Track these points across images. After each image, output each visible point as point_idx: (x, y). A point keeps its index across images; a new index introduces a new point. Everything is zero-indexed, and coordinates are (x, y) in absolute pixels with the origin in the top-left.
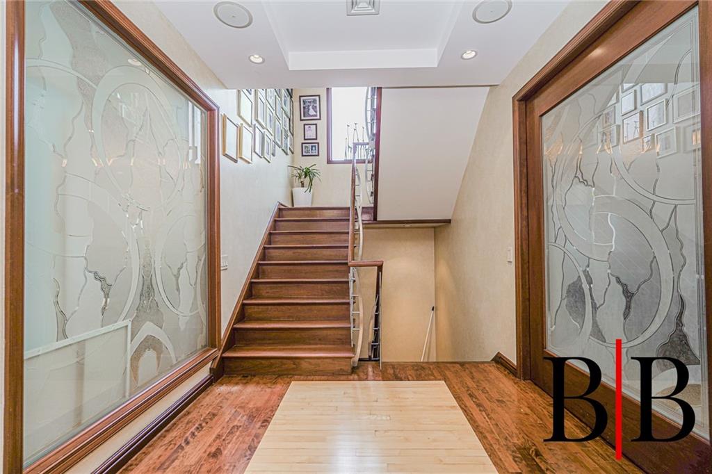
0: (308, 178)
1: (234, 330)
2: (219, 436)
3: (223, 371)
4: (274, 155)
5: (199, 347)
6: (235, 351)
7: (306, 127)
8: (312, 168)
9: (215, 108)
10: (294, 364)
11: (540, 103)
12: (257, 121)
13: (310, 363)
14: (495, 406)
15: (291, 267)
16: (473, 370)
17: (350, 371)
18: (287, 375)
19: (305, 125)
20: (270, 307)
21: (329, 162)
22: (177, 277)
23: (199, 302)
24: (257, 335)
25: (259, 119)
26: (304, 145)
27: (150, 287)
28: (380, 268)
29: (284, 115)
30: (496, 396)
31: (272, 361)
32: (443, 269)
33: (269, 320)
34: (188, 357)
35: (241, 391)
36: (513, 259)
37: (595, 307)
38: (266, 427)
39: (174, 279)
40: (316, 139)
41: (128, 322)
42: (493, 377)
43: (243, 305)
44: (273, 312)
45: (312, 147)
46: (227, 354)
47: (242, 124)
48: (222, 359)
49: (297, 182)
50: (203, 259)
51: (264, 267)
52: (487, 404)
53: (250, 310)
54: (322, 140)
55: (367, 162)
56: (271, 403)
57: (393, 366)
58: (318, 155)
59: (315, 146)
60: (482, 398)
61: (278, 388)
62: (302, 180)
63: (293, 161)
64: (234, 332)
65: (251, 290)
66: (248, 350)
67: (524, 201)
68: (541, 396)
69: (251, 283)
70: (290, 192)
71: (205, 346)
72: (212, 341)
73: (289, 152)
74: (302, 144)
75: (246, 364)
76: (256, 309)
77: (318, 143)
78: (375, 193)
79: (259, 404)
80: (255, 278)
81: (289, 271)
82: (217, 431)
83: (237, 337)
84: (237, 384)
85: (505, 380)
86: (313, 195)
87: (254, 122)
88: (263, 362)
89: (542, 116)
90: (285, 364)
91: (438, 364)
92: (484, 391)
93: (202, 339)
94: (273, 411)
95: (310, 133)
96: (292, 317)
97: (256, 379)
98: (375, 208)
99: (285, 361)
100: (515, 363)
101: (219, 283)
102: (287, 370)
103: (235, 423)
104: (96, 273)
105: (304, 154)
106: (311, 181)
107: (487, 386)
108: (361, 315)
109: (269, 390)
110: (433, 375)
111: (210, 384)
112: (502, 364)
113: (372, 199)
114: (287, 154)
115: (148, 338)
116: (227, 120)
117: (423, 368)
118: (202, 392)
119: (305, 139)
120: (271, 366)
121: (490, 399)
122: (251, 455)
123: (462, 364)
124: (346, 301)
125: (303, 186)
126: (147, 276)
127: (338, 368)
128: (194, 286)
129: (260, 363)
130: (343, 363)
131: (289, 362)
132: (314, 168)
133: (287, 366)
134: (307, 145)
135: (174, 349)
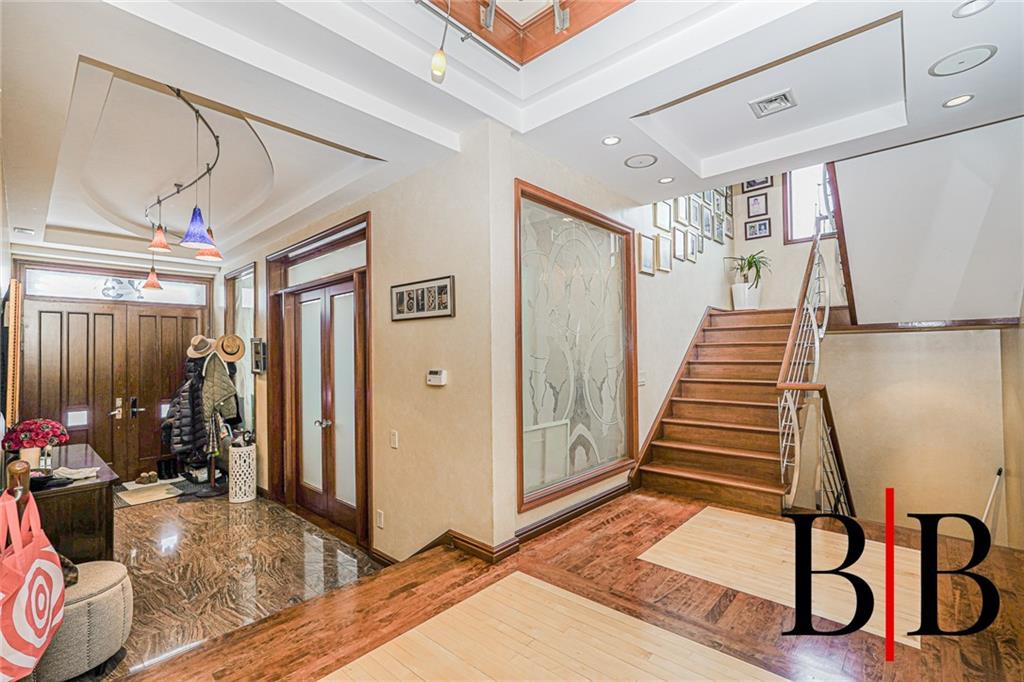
0: (754, 269)
1: (652, 447)
2: (632, 525)
3: (639, 483)
4: (701, 252)
5: (619, 455)
6: (652, 466)
7: (751, 200)
9: (632, 231)
10: (711, 491)
12: (678, 222)
13: (731, 493)
15: (718, 386)
18: (704, 500)
19: (749, 198)
20: (690, 428)
21: (787, 242)
22: (600, 389)
23: (619, 416)
24: (675, 455)
25: (681, 218)
26: (748, 225)
27: (582, 396)
28: (823, 393)
29: (717, 197)
31: (689, 482)
33: (690, 442)
34: (611, 460)
35: (655, 502)
38: (672, 530)
39: (597, 391)
40: (767, 214)
41: (568, 421)
43: (662, 423)
44: (694, 434)
45: (760, 225)
46: (644, 468)
47: (658, 234)
48: (640, 472)
49: (739, 276)
50: (621, 375)
51: (688, 385)
53: (668, 429)
54: (775, 214)
56: (683, 516)
59: (765, 224)
61: (692, 508)
62: (745, 272)
63: (732, 249)
64: (651, 448)
65: (671, 408)
66: (665, 468)
69: (672, 401)
70: (729, 289)
71: (624, 456)
72: (630, 451)
74: (746, 223)
75: (661, 480)
76: (676, 428)
77: (769, 220)
79: (669, 515)
80: (677, 396)
81: (716, 391)
82: (631, 522)
83: (653, 454)
84: (652, 496)
86: (761, 294)
87: (674, 224)
88: (679, 481)
90: (701, 488)
93: (621, 448)
94: (682, 522)
95: (758, 207)
96: (716, 442)
97: (672, 496)
98: (851, 307)
99: (701, 484)
101: (637, 398)
102: (703, 494)
103: (647, 521)
104: (551, 384)
105: (749, 237)
106: (758, 271)
108: (797, 448)
109: (681, 507)
111: (628, 491)
113: (845, 295)
114: (723, 244)
115: (580, 437)
116: (643, 238)
119: (749, 217)
120: (687, 487)
122: (656, 542)
124: (776, 430)
125: (746, 280)
126: (579, 388)
127: (763, 504)
128: (614, 399)
129: (677, 483)
130: (770, 499)
131: (705, 486)
132: (761, 255)
133: (703, 490)
134: (753, 224)
135: (599, 450)
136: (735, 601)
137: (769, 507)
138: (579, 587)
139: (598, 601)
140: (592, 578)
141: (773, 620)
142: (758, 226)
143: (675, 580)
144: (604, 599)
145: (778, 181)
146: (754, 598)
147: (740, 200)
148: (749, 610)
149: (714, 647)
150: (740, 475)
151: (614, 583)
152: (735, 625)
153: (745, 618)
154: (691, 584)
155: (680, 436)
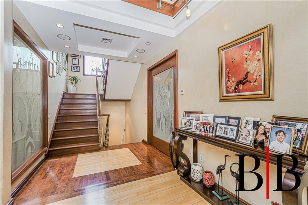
0: (75, 81)
1: (52, 141)
3: (49, 156)
4: (62, 72)
8: (77, 77)
9: (47, 59)
10: (78, 149)
11: (154, 72)
12: (57, 60)
13: (85, 148)
14: (141, 151)
16: (136, 145)
17: (99, 149)
19: (73, 58)
21: (84, 75)
22: (36, 121)
23: (41, 130)
24: (62, 142)
25: (58, 59)
26: (72, 67)
27: (30, 125)
28: (109, 116)
29: (65, 55)
30: (141, 149)
31: (70, 149)
32: (128, 116)
33: (66, 136)
36: (146, 113)
37: (161, 124)
38: (75, 165)
40: (78, 65)
41: (26, 136)
42: (141, 145)
43: (54, 132)
46: (50, 149)
47: (54, 63)
48: (49, 151)
49: (69, 82)
50: (42, 115)
51: (60, 117)
52: (139, 151)
53: (57, 133)
54: (81, 65)
55: (101, 76)
56: (74, 160)
57: (112, 146)
58: (79, 72)
60: (138, 150)
62: (72, 81)
63: (67, 73)
65: (57, 126)
67: (149, 97)
68: (152, 147)
70: (66, 86)
72: (44, 145)
73: (66, 70)
74: (72, 66)
75: (59, 152)
77: (79, 67)
78: (105, 90)
79: (69, 161)
80: (57, 122)
82: (58, 169)
84: (56, 158)
85: (144, 145)
86: (77, 88)
88: (66, 150)
89: (153, 76)
91: (126, 144)
92: (138, 148)
94: (75, 162)
95: (76, 62)
98: (105, 95)
99: (75, 149)
100: (147, 141)
101: (48, 123)
102: (76, 151)
103: (63, 166)
104: (20, 121)
105: (73, 70)
107: (139, 147)
108: (102, 131)
109: (70, 158)
110: (124, 147)
111: (45, 160)
112: (144, 142)
113: (103, 92)
114: (65, 71)
115: (30, 142)
116: (51, 63)
117: (122, 146)
118: (43, 162)
119: (73, 64)
121: (140, 150)
122: (73, 170)
123: (133, 144)
124: (97, 127)
125: (72, 84)
126: (30, 121)
127: (94, 148)
128: (40, 125)
129: (65, 151)
130: (96, 147)
131: (76, 149)
132: (78, 77)
133: (76, 150)
134: (74, 67)
135: (35, 146)
136: (109, 173)
137: (96, 149)
138: (62, 197)
139: (74, 196)
140: (63, 192)
141: (120, 173)
142: (76, 68)
143: (91, 177)
144: (75, 194)
145: (82, 57)
146: (112, 170)
147: (70, 59)
148: (114, 174)
149: (115, 185)
150: (86, 142)
151: (74, 188)
152: (115, 178)
153: (115, 176)
154: (96, 176)
155: (61, 135)
